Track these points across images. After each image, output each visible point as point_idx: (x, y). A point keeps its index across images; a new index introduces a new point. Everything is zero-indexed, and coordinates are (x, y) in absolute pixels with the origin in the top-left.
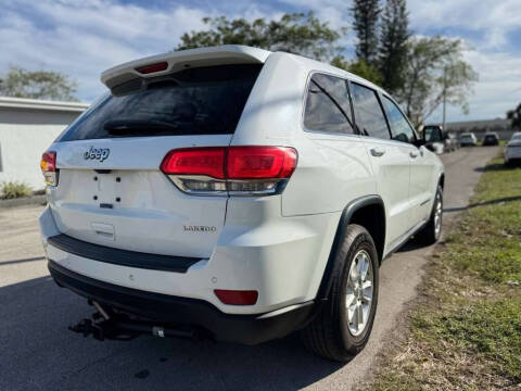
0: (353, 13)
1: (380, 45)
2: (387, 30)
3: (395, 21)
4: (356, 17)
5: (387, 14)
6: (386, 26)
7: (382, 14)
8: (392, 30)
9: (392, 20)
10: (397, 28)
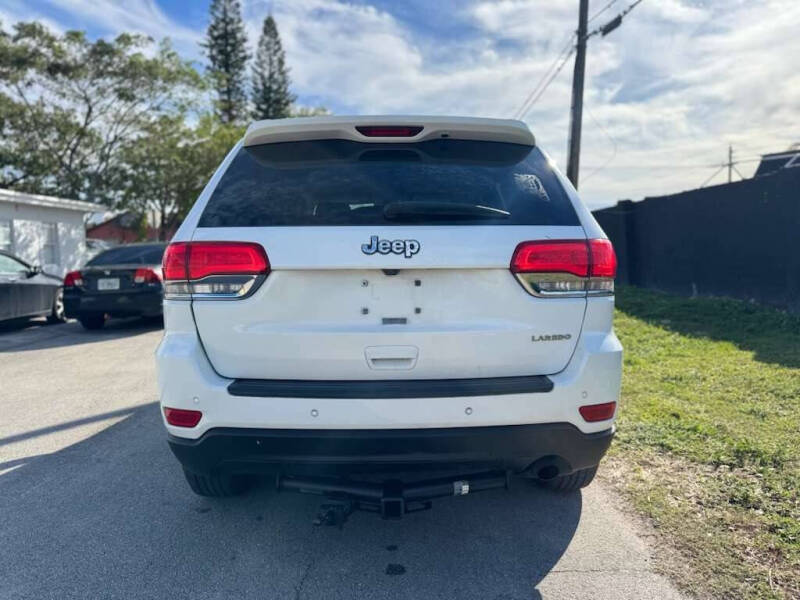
0: (207, 51)
1: (251, 107)
2: (261, 87)
3: (271, 75)
4: (213, 58)
5: (260, 64)
6: (259, 81)
7: (252, 61)
8: (268, 90)
9: (266, 74)
10: (275, 87)
